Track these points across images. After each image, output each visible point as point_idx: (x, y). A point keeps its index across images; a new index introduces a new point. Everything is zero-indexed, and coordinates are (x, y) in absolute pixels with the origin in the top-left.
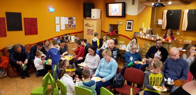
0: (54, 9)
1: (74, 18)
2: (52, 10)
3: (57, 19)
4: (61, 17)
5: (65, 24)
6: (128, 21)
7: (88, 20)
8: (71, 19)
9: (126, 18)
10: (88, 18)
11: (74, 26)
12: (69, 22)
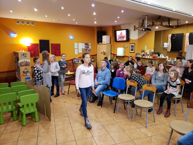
0: (73, 37)
1: (90, 44)
2: (71, 37)
3: (76, 44)
4: (79, 43)
5: (82, 49)
6: (131, 45)
7: (100, 45)
8: (87, 45)
9: (129, 42)
10: (100, 43)
11: (90, 50)
12: (85, 47)
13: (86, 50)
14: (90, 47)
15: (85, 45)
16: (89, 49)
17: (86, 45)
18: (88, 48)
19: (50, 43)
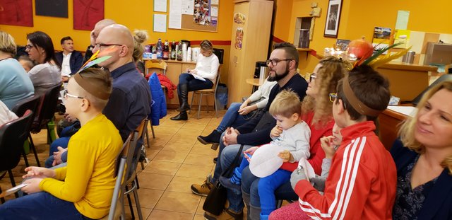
1: (214, 2)
5: (183, 15)
8: (202, 4)
11: (214, 22)
12: (195, 10)
13: (198, 20)
15: (196, 2)
16: (209, 18)
17: (198, 5)
18: (208, 13)
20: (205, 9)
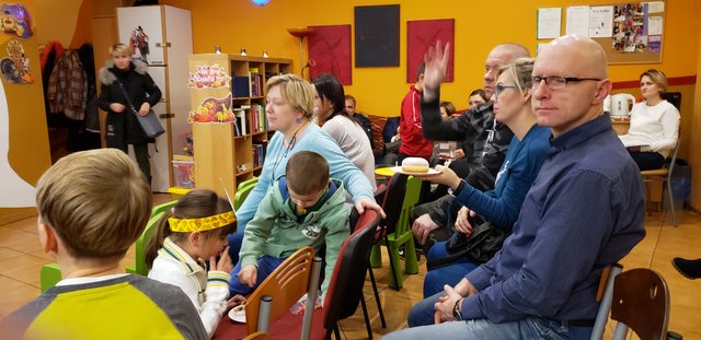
1: (656, 7)
3: (549, 16)
8: (629, 15)
11: (655, 45)
12: (615, 28)
13: (620, 45)
14: (655, 27)
15: (617, 13)
16: (644, 40)
17: (622, 18)
18: (642, 30)
19: (406, 16)
20: (635, 24)
